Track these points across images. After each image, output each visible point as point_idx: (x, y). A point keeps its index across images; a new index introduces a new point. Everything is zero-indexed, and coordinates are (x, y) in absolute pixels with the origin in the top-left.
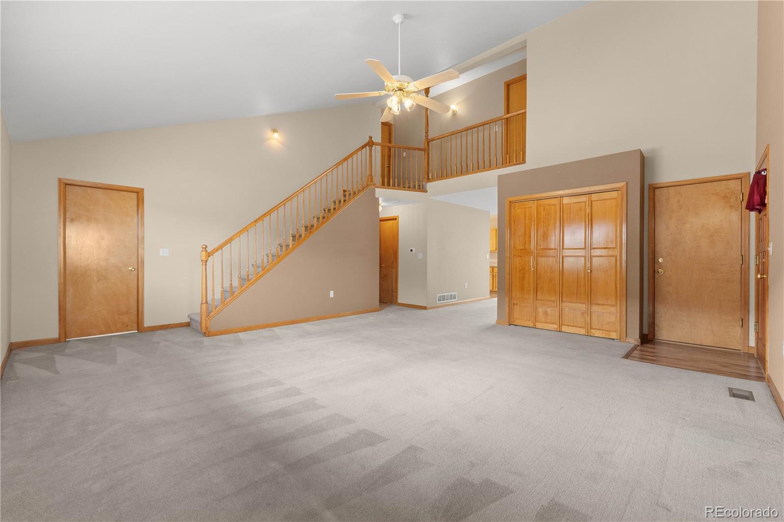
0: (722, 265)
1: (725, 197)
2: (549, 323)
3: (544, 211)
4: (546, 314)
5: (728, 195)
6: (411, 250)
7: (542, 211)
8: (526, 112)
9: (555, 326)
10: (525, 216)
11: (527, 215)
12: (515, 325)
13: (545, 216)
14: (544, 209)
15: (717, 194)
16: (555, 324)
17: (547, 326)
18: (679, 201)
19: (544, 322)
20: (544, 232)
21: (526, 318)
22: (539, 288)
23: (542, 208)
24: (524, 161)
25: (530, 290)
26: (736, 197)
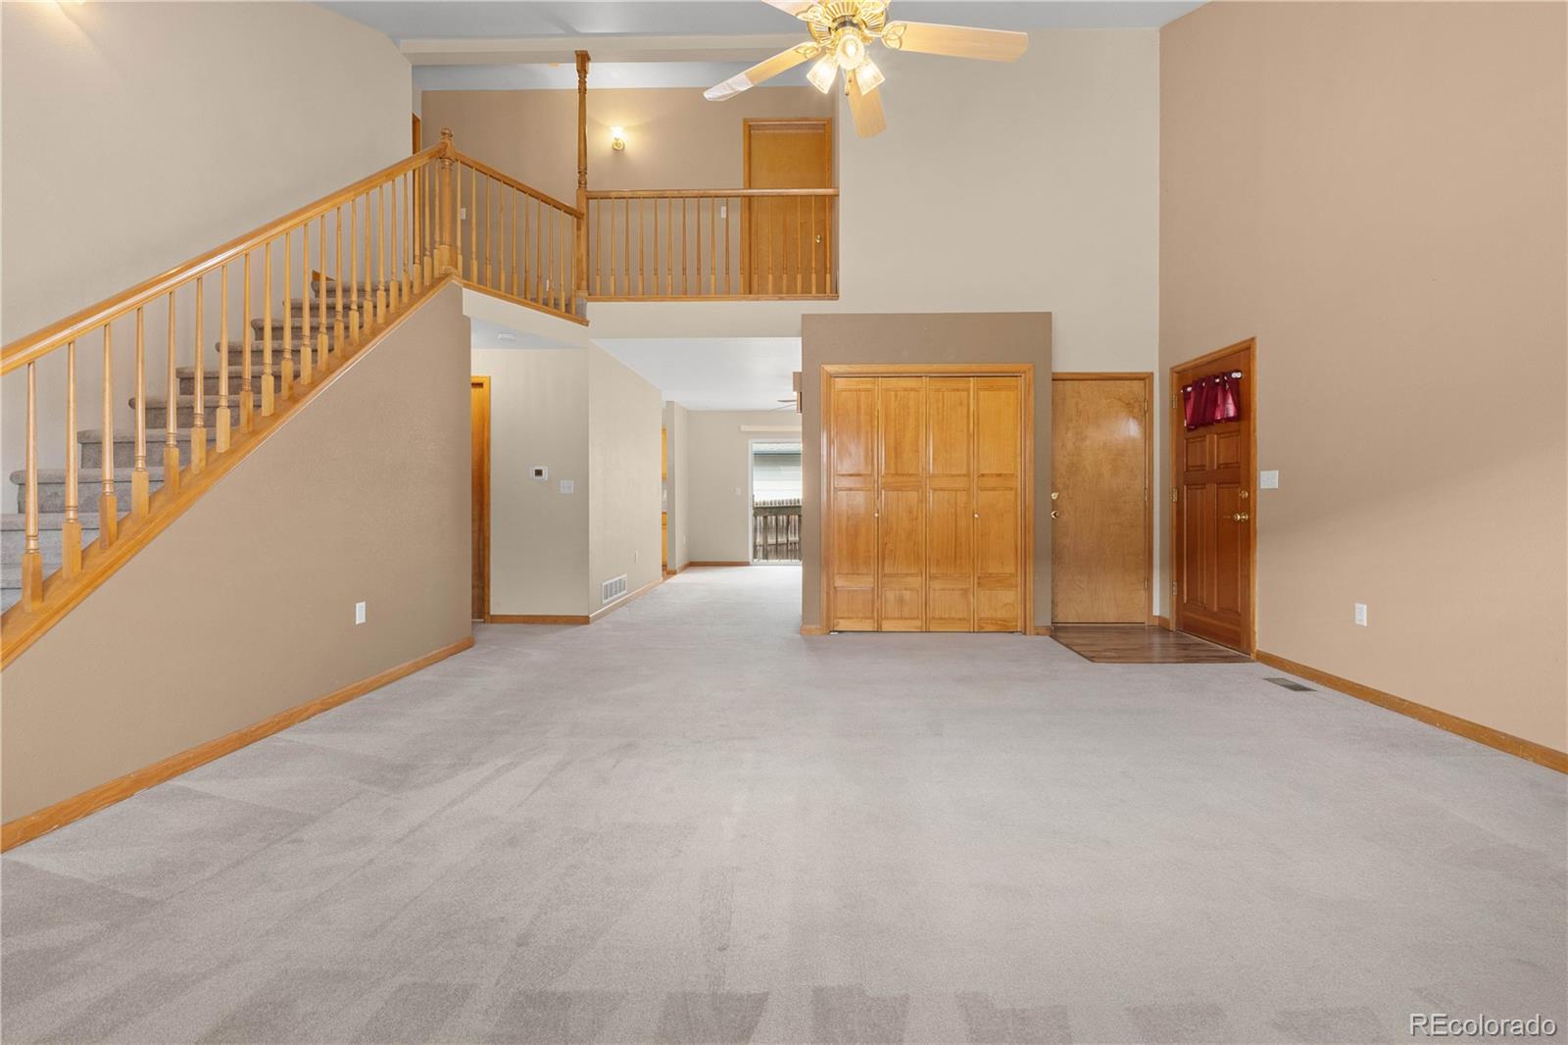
0: (1125, 503)
1: (1129, 404)
2: (906, 619)
3: (896, 400)
4: (901, 601)
5: (1132, 401)
6: (539, 473)
7: (893, 399)
8: (838, 195)
9: (918, 623)
10: (859, 408)
11: (863, 406)
12: (840, 632)
13: (897, 411)
14: (896, 396)
15: (1120, 399)
16: (917, 618)
17: (901, 626)
18: (1077, 404)
19: (898, 618)
20: (896, 439)
21: (861, 615)
22: (887, 552)
23: (893, 393)
24: (835, 294)
25: (870, 557)
26: (1141, 406)
